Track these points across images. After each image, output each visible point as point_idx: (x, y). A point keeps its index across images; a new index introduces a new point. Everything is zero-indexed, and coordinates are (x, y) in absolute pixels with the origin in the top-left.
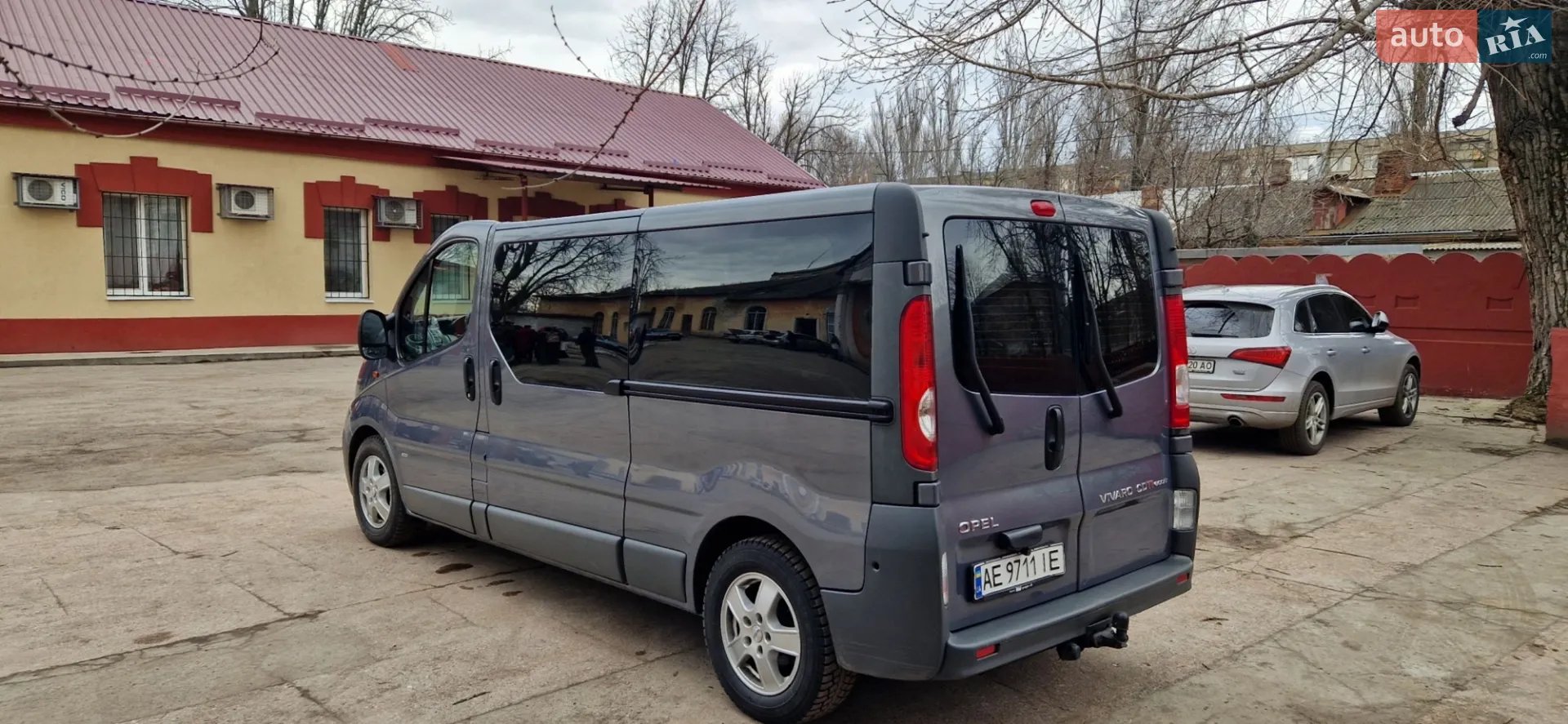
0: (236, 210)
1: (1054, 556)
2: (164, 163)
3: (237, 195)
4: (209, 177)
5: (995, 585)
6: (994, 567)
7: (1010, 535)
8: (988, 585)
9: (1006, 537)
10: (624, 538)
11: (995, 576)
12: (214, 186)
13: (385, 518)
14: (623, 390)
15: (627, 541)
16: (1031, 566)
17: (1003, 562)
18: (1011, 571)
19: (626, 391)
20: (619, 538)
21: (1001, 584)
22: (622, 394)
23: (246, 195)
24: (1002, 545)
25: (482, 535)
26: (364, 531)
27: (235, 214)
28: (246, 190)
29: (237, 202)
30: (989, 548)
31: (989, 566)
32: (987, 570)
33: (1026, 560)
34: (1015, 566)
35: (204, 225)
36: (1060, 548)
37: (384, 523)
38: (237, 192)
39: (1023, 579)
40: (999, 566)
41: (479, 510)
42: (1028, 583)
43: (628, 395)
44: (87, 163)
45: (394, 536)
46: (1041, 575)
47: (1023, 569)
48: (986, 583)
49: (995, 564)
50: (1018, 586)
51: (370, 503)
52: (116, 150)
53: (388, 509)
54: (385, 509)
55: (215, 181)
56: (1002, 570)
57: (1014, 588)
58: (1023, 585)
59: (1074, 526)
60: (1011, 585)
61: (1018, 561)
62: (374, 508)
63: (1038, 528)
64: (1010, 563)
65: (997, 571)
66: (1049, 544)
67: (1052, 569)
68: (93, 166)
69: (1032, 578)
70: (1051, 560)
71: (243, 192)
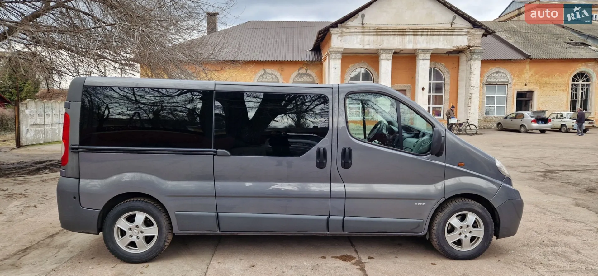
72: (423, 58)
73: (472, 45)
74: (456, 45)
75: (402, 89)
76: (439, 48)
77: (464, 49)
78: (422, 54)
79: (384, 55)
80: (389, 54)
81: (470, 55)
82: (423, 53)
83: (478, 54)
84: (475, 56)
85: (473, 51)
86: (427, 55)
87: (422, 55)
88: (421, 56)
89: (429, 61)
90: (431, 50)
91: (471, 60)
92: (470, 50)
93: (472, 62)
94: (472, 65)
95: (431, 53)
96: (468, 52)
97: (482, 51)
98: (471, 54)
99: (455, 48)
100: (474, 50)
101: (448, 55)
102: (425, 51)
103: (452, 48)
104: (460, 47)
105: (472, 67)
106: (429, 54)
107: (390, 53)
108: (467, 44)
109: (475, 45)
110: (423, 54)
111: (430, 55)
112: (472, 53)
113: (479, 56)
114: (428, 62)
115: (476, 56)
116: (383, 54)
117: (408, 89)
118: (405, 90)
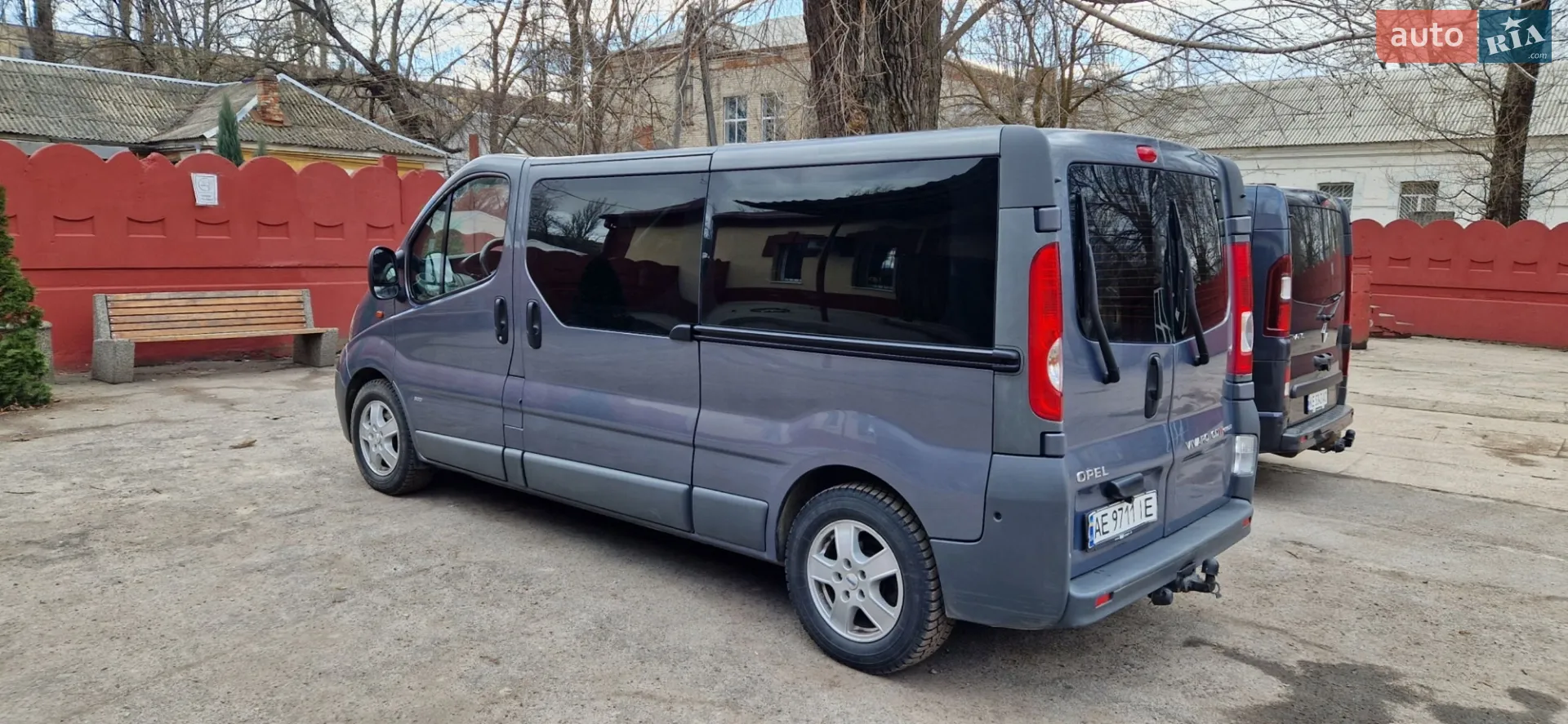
1: (1149, 503)
5: (1104, 533)
6: (1103, 516)
7: (1117, 484)
8: (1098, 534)
9: (1114, 486)
10: (692, 486)
11: (1104, 524)
13: (392, 466)
14: (693, 336)
15: (695, 489)
16: (1131, 514)
17: (1109, 510)
18: (1115, 519)
19: (696, 336)
20: (686, 487)
21: (1107, 532)
22: (692, 339)
24: (1111, 493)
25: (516, 482)
26: (367, 479)
30: (1099, 498)
31: (1099, 515)
32: (1097, 519)
33: (1127, 509)
34: (1119, 513)
36: (1153, 495)
37: (390, 471)
39: (1125, 527)
40: (1106, 514)
41: (513, 458)
42: (1130, 530)
43: (699, 340)
45: (404, 484)
46: (1139, 522)
47: (1125, 516)
48: (1097, 531)
49: (1103, 512)
50: (1121, 533)
51: (373, 449)
53: (396, 456)
54: (393, 457)
56: (1109, 518)
57: (1118, 536)
58: (1125, 532)
59: (1165, 471)
60: (1115, 533)
61: (1121, 509)
62: (379, 455)
63: (1140, 474)
64: (1115, 512)
65: (1105, 519)
66: (1144, 491)
67: (1147, 516)
69: (1133, 525)
70: (1147, 507)
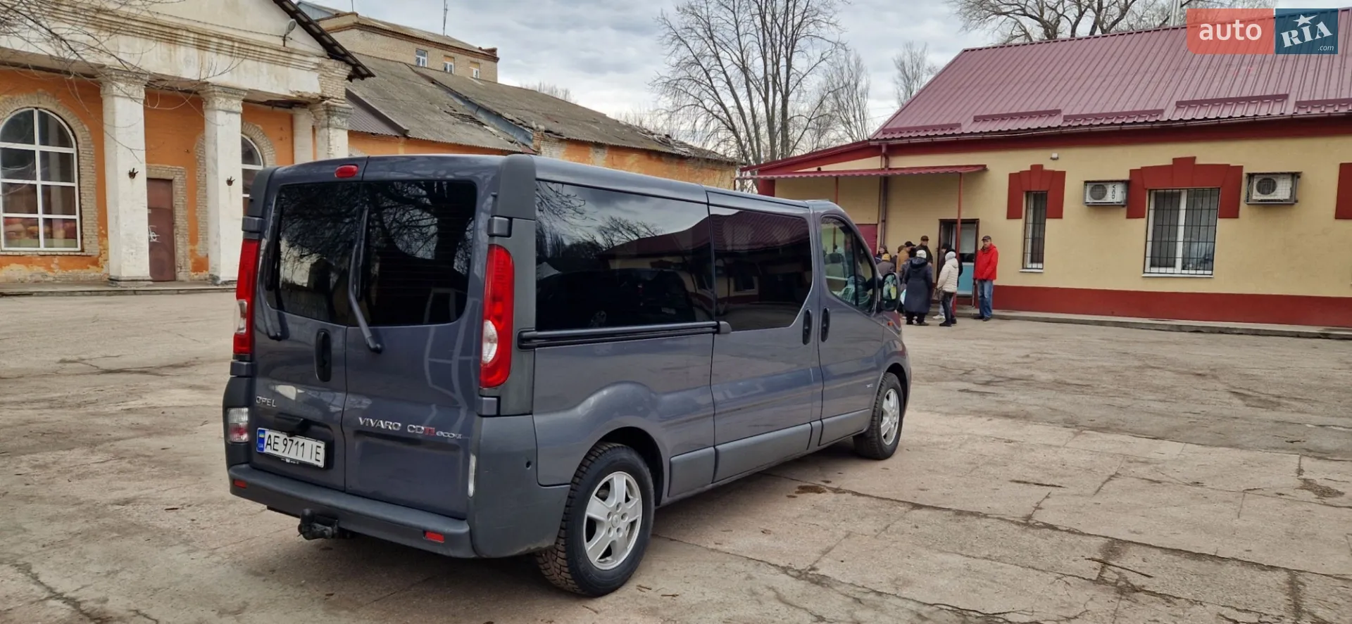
0: (1256, 196)
1: (318, 450)
2: (1200, 161)
3: (1260, 182)
4: (1240, 168)
5: (273, 449)
6: (276, 436)
8: (269, 447)
11: (275, 443)
12: (1244, 175)
16: (301, 449)
17: (283, 436)
18: (286, 445)
21: (277, 450)
23: (1267, 181)
27: (1256, 200)
28: (1268, 177)
29: (1259, 190)
31: (273, 434)
32: (270, 436)
33: (298, 443)
34: (290, 443)
35: (1231, 212)
36: (323, 447)
38: (1259, 180)
39: (292, 455)
40: (278, 437)
42: (296, 460)
44: (1139, 168)
46: (307, 459)
47: (294, 447)
48: (268, 444)
49: (277, 434)
50: (288, 458)
52: (1160, 155)
55: (1246, 171)
56: (280, 441)
57: (285, 458)
58: (291, 459)
60: (283, 455)
61: (292, 441)
64: (286, 439)
65: (277, 440)
66: (316, 439)
67: (315, 459)
68: (1144, 169)
69: (299, 458)
70: (315, 453)
71: (1264, 179)
72: (226, 107)
73: (328, 96)
74: (296, 90)
75: (162, 177)
76: (260, 89)
77: (311, 101)
78: (221, 96)
79: (122, 85)
80: (136, 83)
81: (326, 117)
82: (223, 94)
83: (343, 116)
84: (335, 120)
85: (332, 108)
86: (234, 102)
87: (221, 99)
88: (220, 102)
89: (240, 115)
90: (245, 91)
91: (328, 126)
92: (327, 104)
93: (331, 131)
94: (331, 137)
95: (243, 98)
96: (321, 108)
97: (348, 111)
98: (328, 114)
99: (294, 96)
100: (335, 106)
101: (270, 107)
102: (229, 91)
103: (288, 94)
104: (306, 95)
105: (331, 143)
106: (239, 98)
107: (138, 81)
108: (319, 91)
109: (336, 96)
110: (225, 97)
111: (240, 102)
112: (330, 111)
113: (344, 120)
114: (237, 119)
115: (339, 121)
116: (117, 80)
117: (177, 178)
118: (170, 181)
